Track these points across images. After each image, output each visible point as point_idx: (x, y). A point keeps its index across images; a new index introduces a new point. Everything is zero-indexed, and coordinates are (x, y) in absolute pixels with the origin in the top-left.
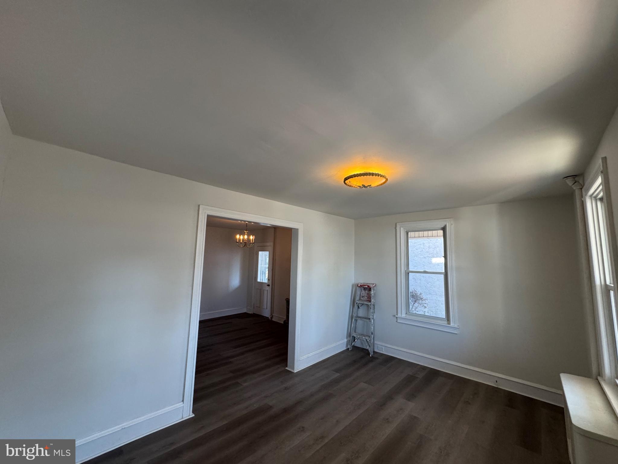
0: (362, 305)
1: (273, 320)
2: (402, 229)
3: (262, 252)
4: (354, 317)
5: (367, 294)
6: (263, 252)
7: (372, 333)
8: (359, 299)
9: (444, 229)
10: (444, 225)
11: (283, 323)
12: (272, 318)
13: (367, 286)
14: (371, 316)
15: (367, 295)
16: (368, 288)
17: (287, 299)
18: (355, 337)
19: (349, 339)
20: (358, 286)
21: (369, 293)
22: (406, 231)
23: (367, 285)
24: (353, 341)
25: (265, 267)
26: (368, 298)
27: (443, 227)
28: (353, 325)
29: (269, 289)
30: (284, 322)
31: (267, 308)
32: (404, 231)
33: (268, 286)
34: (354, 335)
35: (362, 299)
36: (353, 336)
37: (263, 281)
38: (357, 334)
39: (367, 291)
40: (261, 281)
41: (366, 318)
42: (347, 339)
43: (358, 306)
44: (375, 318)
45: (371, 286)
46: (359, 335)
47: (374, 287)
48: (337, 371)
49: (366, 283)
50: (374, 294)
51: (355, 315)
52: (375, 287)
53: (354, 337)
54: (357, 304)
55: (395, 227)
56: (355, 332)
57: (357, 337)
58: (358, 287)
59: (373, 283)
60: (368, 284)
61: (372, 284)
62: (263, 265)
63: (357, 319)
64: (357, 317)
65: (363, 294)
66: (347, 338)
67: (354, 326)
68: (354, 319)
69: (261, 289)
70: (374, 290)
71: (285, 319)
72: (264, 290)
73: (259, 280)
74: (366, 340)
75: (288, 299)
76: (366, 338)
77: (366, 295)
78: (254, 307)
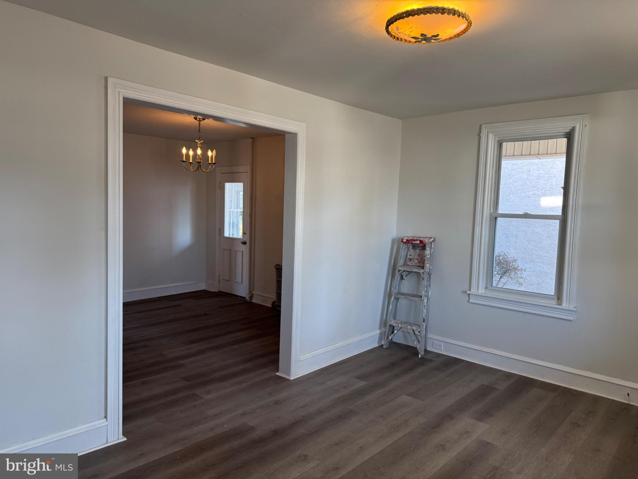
0: (409, 274)
1: (254, 301)
2: (491, 135)
3: (231, 183)
4: (393, 294)
5: (419, 255)
6: (233, 184)
7: (424, 320)
8: (403, 264)
9: (569, 136)
10: (571, 128)
11: (271, 306)
12: (251, 297)
13: (418, 242)
14: (423, 292)
15: (418, 257)
16: (421, 245)
17: (276, 265)
18: (394, 326)
19: (384, 331)
20: (402, 241)
21: (421, 253)
22: (498, 141)
23: (419, 239)
24: (390, 332)
25: (237, 212)
26: (419, 262)
27: (568, 131)
28: (391, 307)
29: (245, 249)
30: (273, 304)
31: (242, 283)
32: (495, 139)
33: (243, 245)
34: (392, 323)
35: (409, 264)
36: (390, 325)
37: (235, 236)
38: (399, 322)
39: (418, 251)
40: (231, 236)
41: (413, 296)
42: (380, 331)
43: (402, 276)
44: (429, 297)
45: (426, 241)
46: (401, 323)
47: (431, 243)
48: (361, 377)
49: (417, 237)
50: (430, 256)
51: (394, 291)
52: (433, 244)
53: (392, 328)
54: (400, 272)
55: (477, 132)
56: (395, 318)
57: (398, 326)
58: (402, 243)
59: (429, 236)
60: (421, 237)
61: (427, 238)
62: (234, 209)
63: (399, 296)
64: (400, 293)
65: (411, 255)
66: (380, 328)
67: (394, 307)
68: (393, 297)
69: (230, 249)
70: (431, 248)
71: (275, 300)
72: (236, 251)
73: (226, 234)
74: (413, 331)
75: (279, 265)
76: (413, 327)
77: (416, 257)
78: (219, 279)
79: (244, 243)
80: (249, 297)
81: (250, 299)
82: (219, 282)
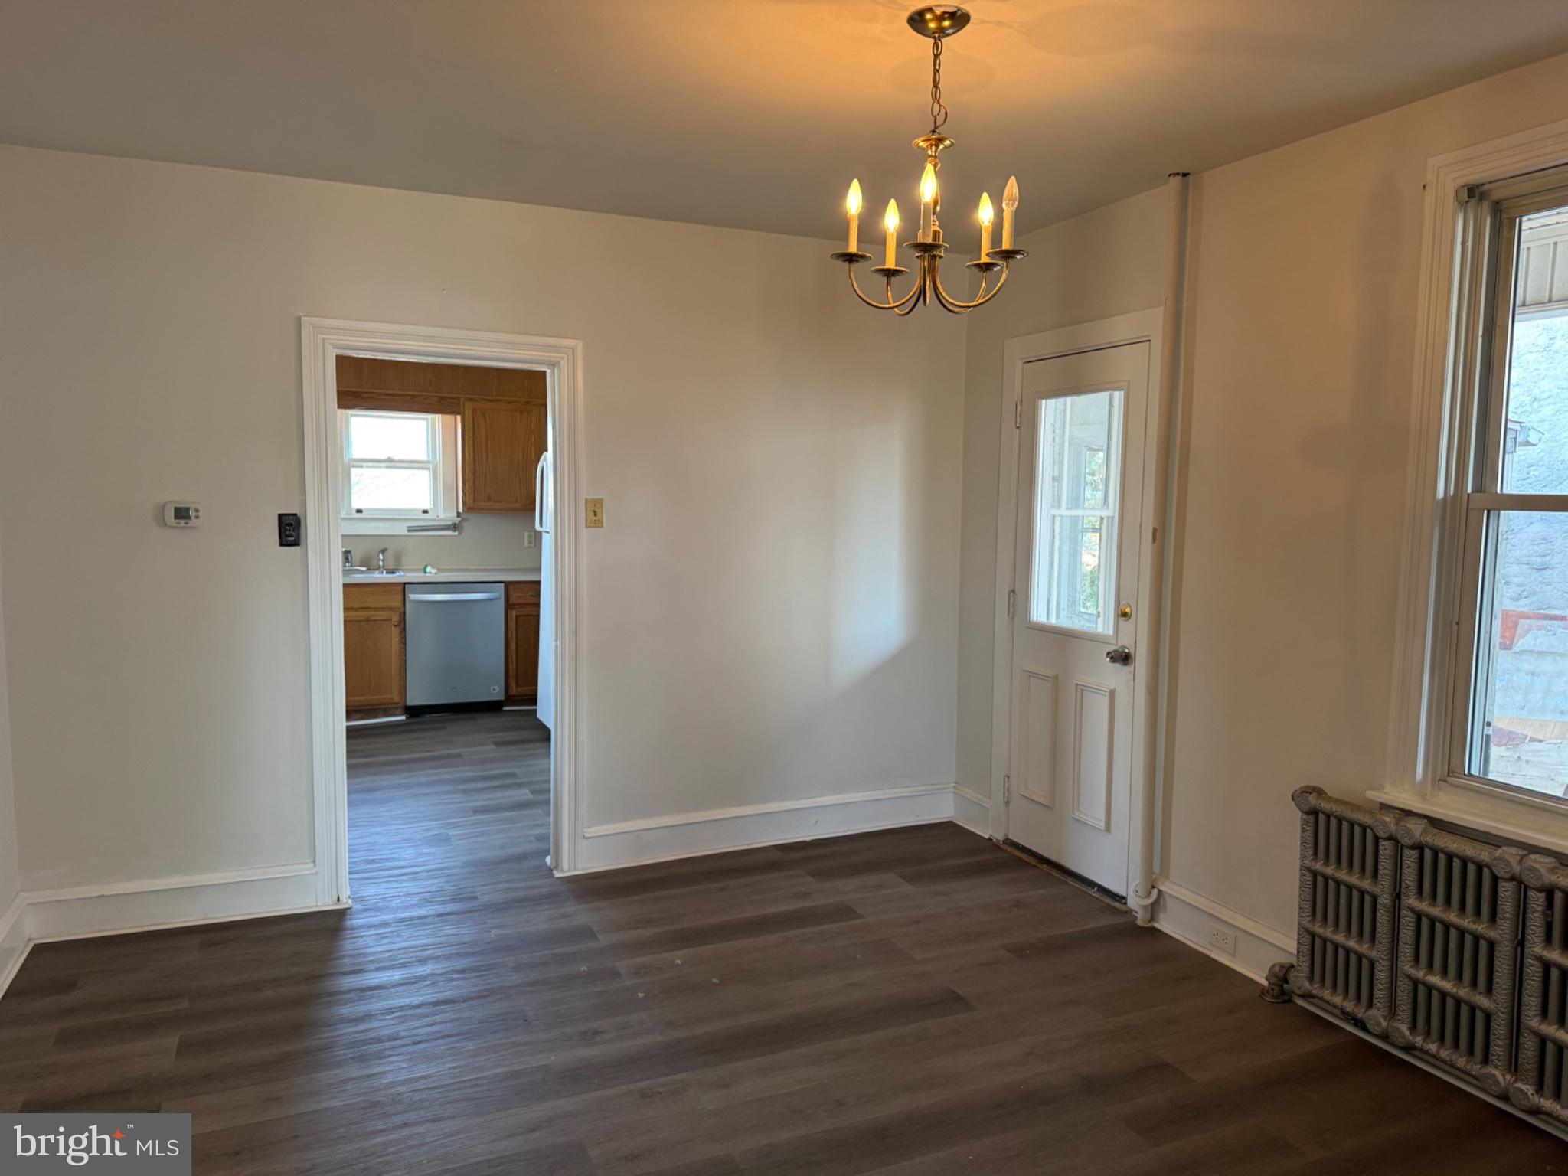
1: (1164, 925)
3: (1061, 400)
6: (1069, 399)
12: (1154, 909)
29: (1125, 685)
31: (1108, 829)
33: (1117, 666)
37: (1080, 625)
40: (1060, 622)
69: (1057, 676)
72: (1081, 689)
73: (1039, 613)
78: (1007, 790)
79: (1123, 658)
80: (1145, 907)
81: (1149, 916)
82: (1007, 803)
